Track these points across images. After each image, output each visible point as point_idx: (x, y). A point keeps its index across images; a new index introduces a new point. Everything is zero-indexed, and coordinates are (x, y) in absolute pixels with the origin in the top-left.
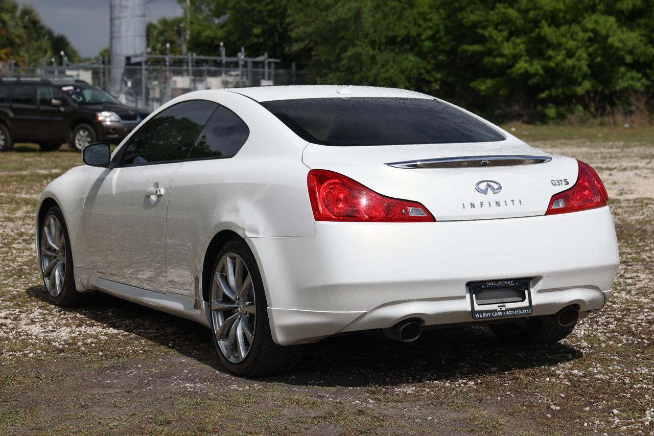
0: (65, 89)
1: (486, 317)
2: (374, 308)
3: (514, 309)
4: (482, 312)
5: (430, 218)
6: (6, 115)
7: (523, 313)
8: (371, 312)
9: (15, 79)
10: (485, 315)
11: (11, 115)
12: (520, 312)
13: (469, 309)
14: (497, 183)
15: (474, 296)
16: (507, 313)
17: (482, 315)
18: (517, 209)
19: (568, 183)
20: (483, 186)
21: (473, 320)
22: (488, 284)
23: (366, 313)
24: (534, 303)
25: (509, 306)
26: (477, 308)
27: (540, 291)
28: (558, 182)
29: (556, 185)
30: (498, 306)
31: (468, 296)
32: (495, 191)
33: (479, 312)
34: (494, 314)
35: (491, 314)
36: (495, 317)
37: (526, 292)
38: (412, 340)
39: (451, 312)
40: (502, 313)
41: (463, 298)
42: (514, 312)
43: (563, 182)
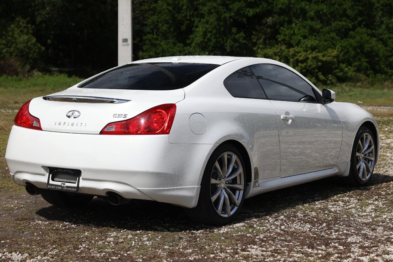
1: (52, 188)
3: (69, 187)
5: (40, 128)
10: (52, 187)
12: (71, 189)
13: (46, 182)
14: (79, 112)
15: (51, 175)
16: (64, 189)
17: (51, 186)
18: (83, 129)
21: (47, 188)
22: (59, 170)
23: (13, 175)
24: (80, 186)
25: (67, 184)
26: (51, 182)
27: (83, 179)
28: (118, 116)
29: (116, 117)
30: (62, 184)
31: (47, 174)
33: (50, 184)
34: (57, 187)
35: (55, 187)
37: (78, 178)
40: (61, 188)
41: (44, 175)
42: (67, 188)
43: (123, 116)
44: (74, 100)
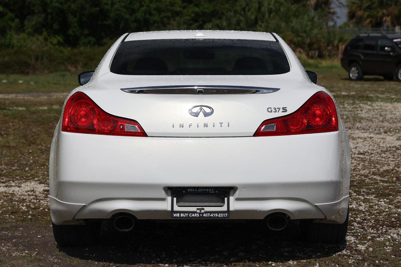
0: (395, 40)
1: (183, 217)
2: (90, 202)
3: (211, 212)
4: (180, 212)
5: (143, 134)
6: (359, 57)
7: (219, 216)
8: (89, 205)
9: (366, 35)
10: (182, 215)
11: (362, 57)
12: (216, 215)
13: (169, 209)
14: (210, 108)
15: (175, 199)
16: (204, 215)
17: (180, 215)
19: (286, 111)
20: (196, 110)
21: (171, 218)
22: (189, 190)
23: (85, 205)
24: (231, 209)
25: (207, 209)
26: (176, 208)
27: (237, 199)
28: (275, 110)
29: (271, 112)
30: (197, 209)
31: (169, 199)
32: (206, 115)
33: (177, 212)
34: (191, 215)
35: (188, 215)
36: (191, 217)
37: (226, 199)
38: (127, 230)
39: (153, 211)
40: (200, 215)
41: (163, 199)
42: (210, 214)
43: (281, 110)
44: (199, 91)
